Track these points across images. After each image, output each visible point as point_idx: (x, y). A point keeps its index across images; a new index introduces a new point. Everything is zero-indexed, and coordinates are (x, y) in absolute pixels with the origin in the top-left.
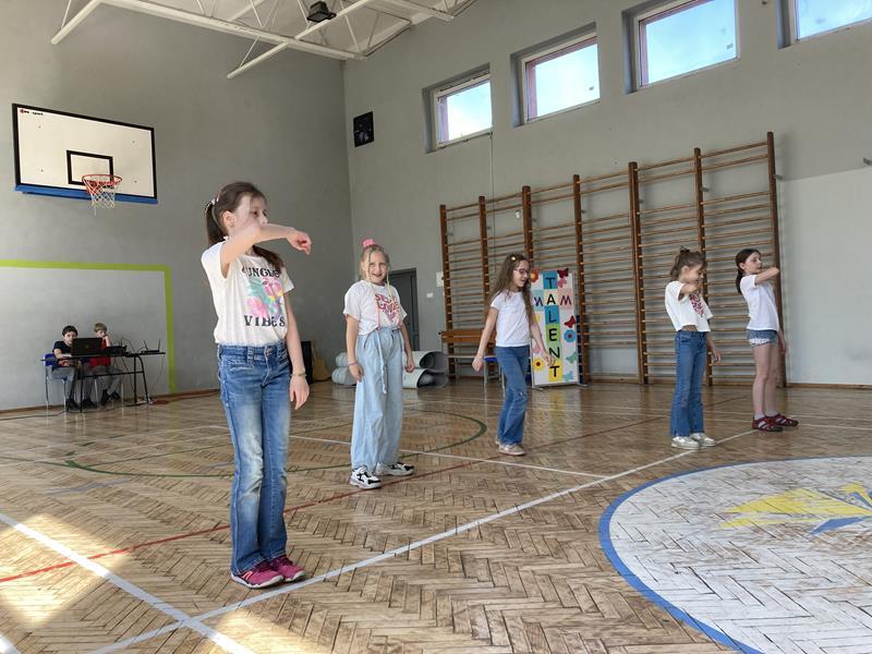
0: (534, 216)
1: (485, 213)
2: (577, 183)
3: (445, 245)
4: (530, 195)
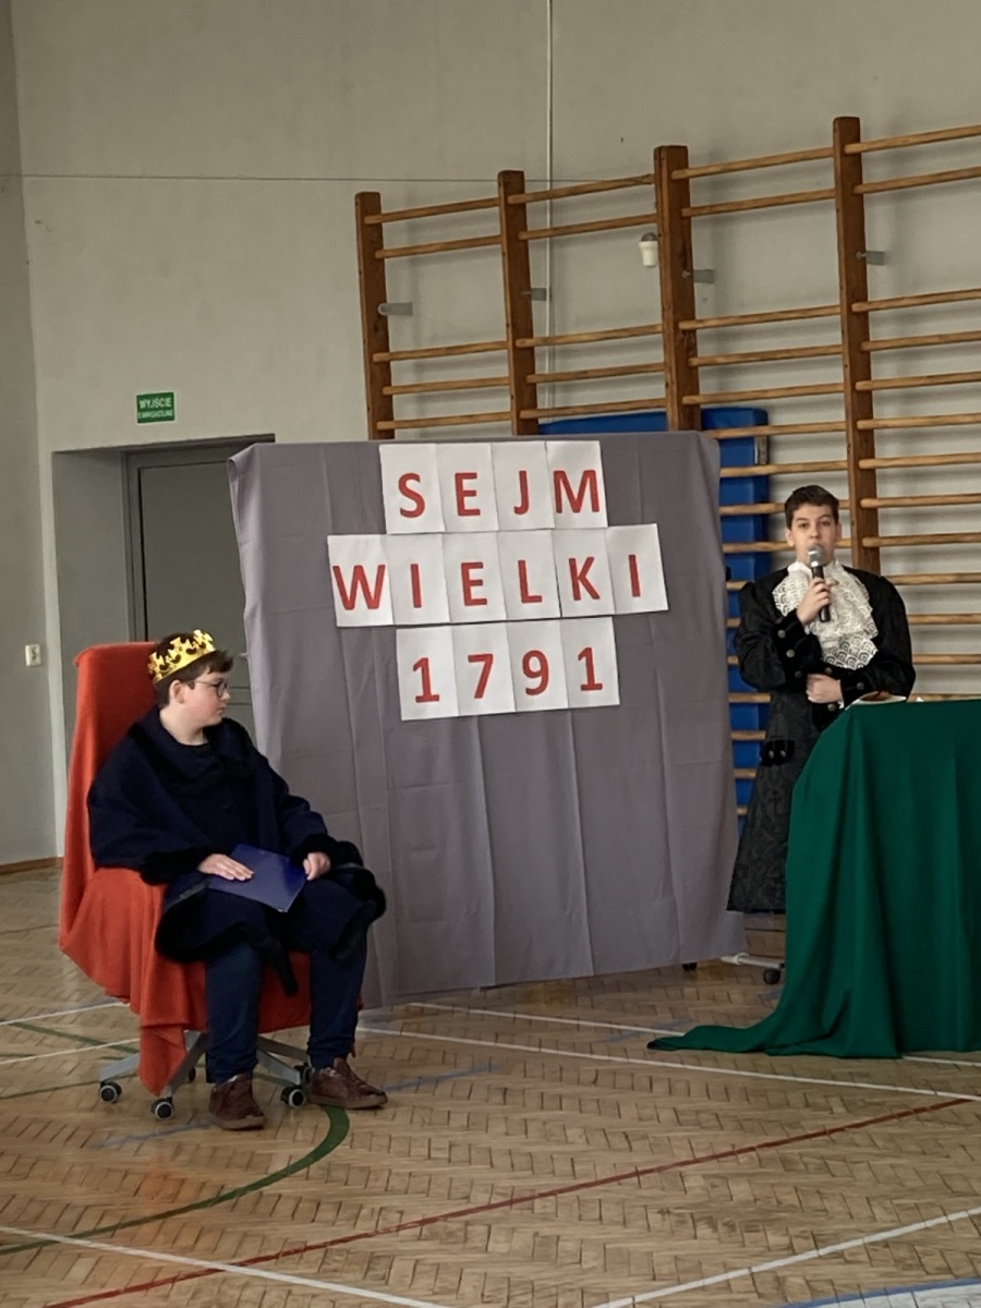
0: (701, 260)
1: (523, 236)
2: (852, 148)
3: (377, 357)
4: (686, 181)
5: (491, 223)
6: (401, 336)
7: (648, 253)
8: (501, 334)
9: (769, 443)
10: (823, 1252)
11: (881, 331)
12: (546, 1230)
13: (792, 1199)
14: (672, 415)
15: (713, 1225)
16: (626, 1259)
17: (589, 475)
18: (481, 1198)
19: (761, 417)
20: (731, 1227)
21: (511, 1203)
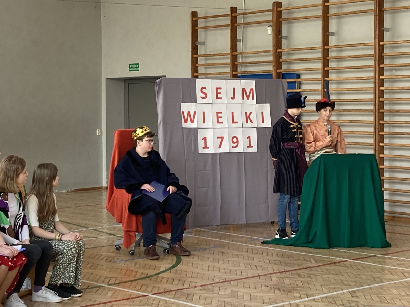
0: (284, 33)
1: (236, 25)
2: (326, 4)
3: (195, 56)
4: (281, 11)
5: (227, 21)
6: (201, 51)
7: (270, 31)
8: (229, 51)
9: (300, 83)
10: (309, 298)
11: (332, 54)
12: (235, 289)
13: (301, 285)
14: (274, 74)
15: (279, 290)
16: (256, 298)
17: (252, 90)
18: (217, 280)
19: (298, 76)
20: (284, 291)
21: (225, 282)
